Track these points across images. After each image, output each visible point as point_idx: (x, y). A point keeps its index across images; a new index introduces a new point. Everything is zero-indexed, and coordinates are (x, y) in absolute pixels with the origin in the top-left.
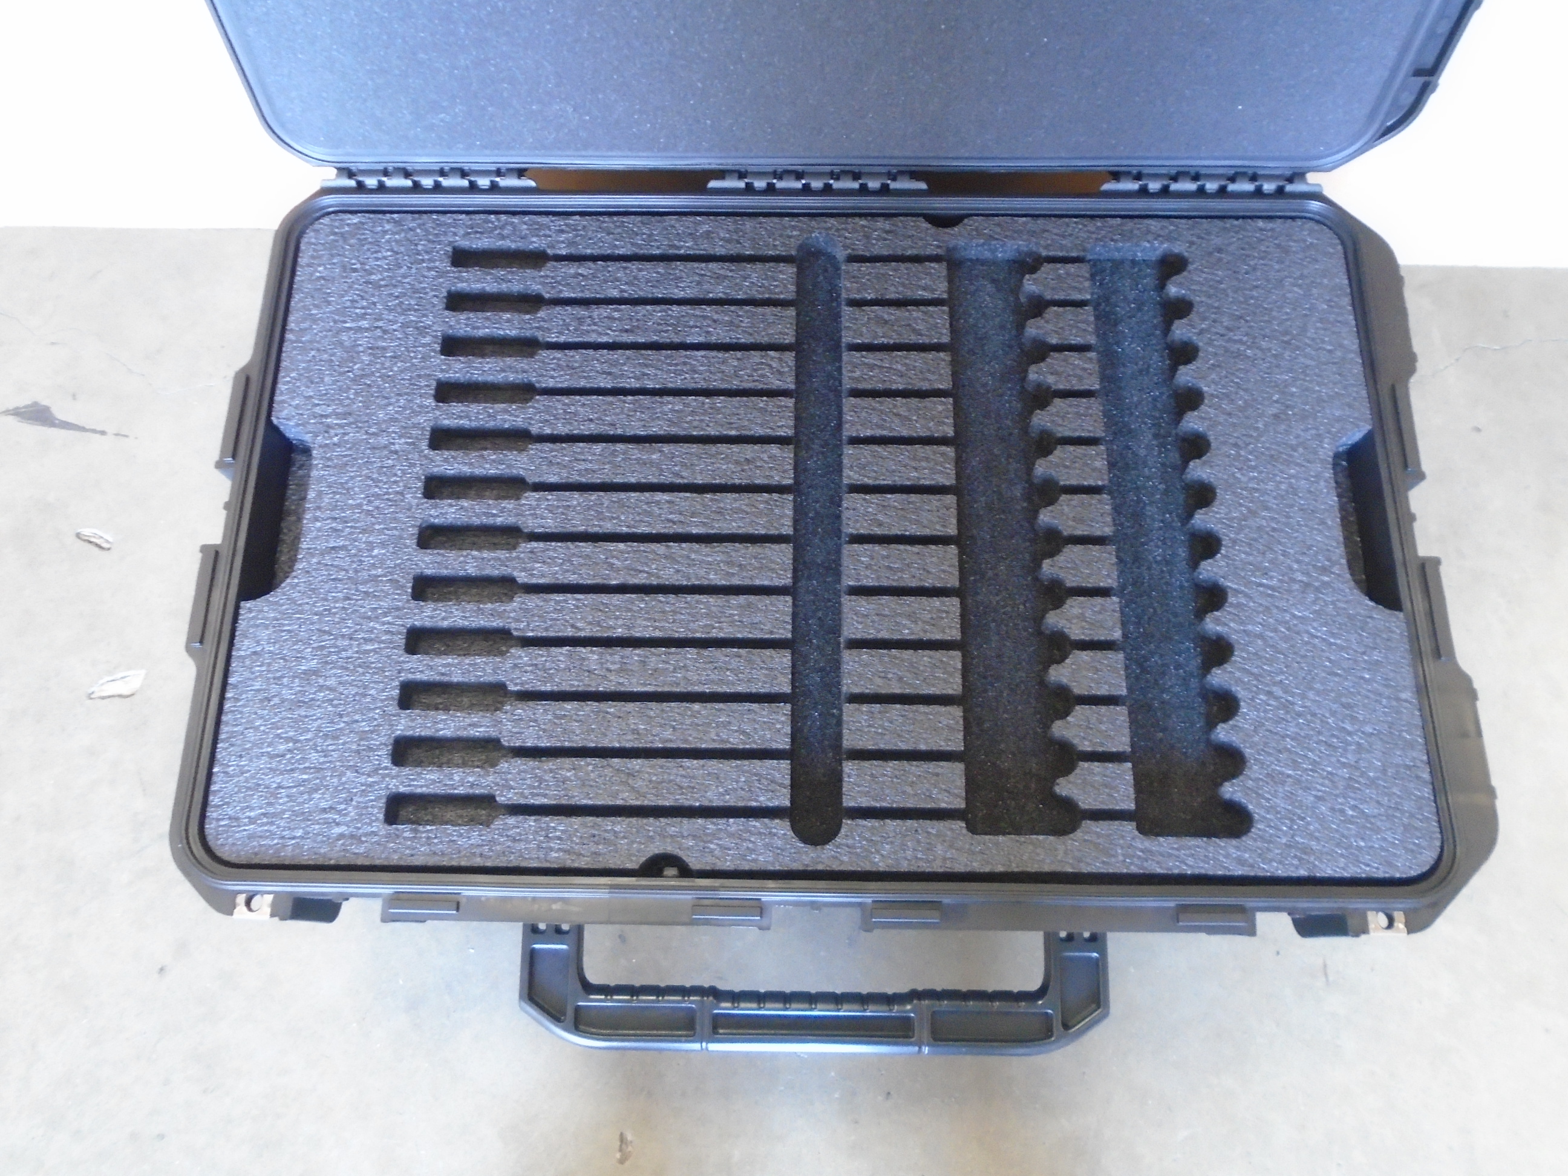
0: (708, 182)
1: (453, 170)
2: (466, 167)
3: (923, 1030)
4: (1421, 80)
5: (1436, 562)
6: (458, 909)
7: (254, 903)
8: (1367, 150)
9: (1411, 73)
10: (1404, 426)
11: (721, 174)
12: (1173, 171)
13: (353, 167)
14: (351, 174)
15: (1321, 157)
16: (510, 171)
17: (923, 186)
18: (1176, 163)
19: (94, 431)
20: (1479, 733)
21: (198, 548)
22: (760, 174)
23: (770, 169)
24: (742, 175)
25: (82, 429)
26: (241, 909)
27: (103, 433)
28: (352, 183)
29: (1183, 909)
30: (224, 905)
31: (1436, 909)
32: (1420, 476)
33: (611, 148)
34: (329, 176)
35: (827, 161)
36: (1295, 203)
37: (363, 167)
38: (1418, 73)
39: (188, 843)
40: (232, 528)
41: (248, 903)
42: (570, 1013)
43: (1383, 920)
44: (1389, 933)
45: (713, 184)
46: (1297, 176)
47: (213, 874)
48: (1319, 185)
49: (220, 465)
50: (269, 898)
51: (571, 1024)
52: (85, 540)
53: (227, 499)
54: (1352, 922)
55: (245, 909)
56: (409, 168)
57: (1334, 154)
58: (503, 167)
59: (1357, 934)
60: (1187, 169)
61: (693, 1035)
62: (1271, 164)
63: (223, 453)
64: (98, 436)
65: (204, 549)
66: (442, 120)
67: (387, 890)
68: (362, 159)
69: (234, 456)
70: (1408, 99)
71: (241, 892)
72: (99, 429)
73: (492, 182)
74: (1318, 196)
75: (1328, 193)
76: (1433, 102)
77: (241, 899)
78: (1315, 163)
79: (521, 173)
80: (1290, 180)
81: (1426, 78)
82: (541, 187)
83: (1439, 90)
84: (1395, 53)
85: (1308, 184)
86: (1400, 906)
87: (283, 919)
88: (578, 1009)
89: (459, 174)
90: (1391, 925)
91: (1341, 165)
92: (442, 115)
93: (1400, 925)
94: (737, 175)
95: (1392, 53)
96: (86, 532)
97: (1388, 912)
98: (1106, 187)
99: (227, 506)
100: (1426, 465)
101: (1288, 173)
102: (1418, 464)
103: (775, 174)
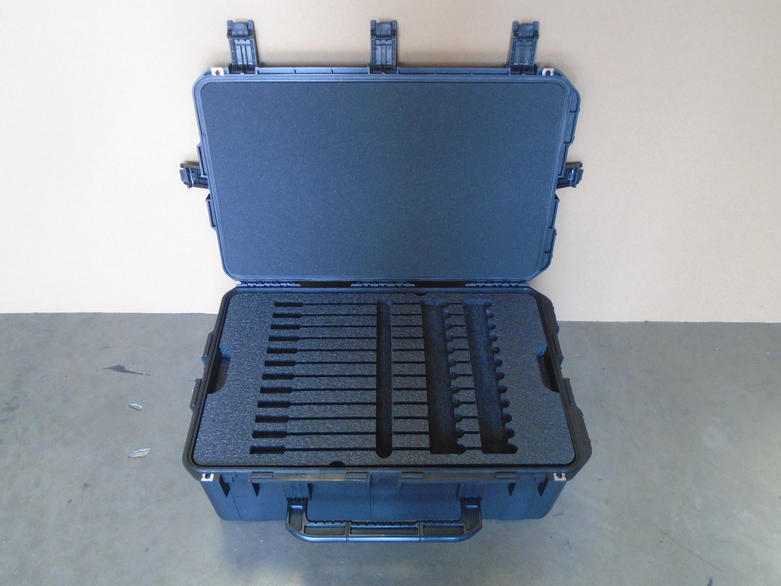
1: (276, 282)
2: (280, 281)
5: (568, 379)
10: (556, 344)
11: (355, 282)
12: (486, 281)
13: (246, 281)
15: (527, 277)
16: (293, 282)
17: (414, 285)
19: (139, 374)
25: (136, 373)
27: (142, 374)
28: (246, 285)
29: (498, 473)
31: (575, 472)
34: (239, 284)
35: (386, 279)
36: (522, 289)
37: (249, 281)
38: (546, 252)
41: (206, 476)
42: (303, 527)
45: (353, 285)
47: (194, 468)
48: (528, 284)
50: (212, 476)
51: (303, 532)
52: (132, 407)
56: (263, 281)
60: (490, 280)
61: (344, 535)
62: (514, 279)
65: (197, 380)
67: (250, 471)
68: (250, 278)
69: (208, 355)
70: (546, 260)
71: (204, 473)
72: (141, 372)
73: (287, 285)
75: (530, 286)
79: (296, 282)
80: (520, 283)
81: (549, 254)
82: (302, 286)
86: (564, 472)
88: (306, 527)
90: (561, 477)
93: (564, 477)
94: (359, 283)
97: (560, 473)
98: (467, 285)
103: (371, 282)
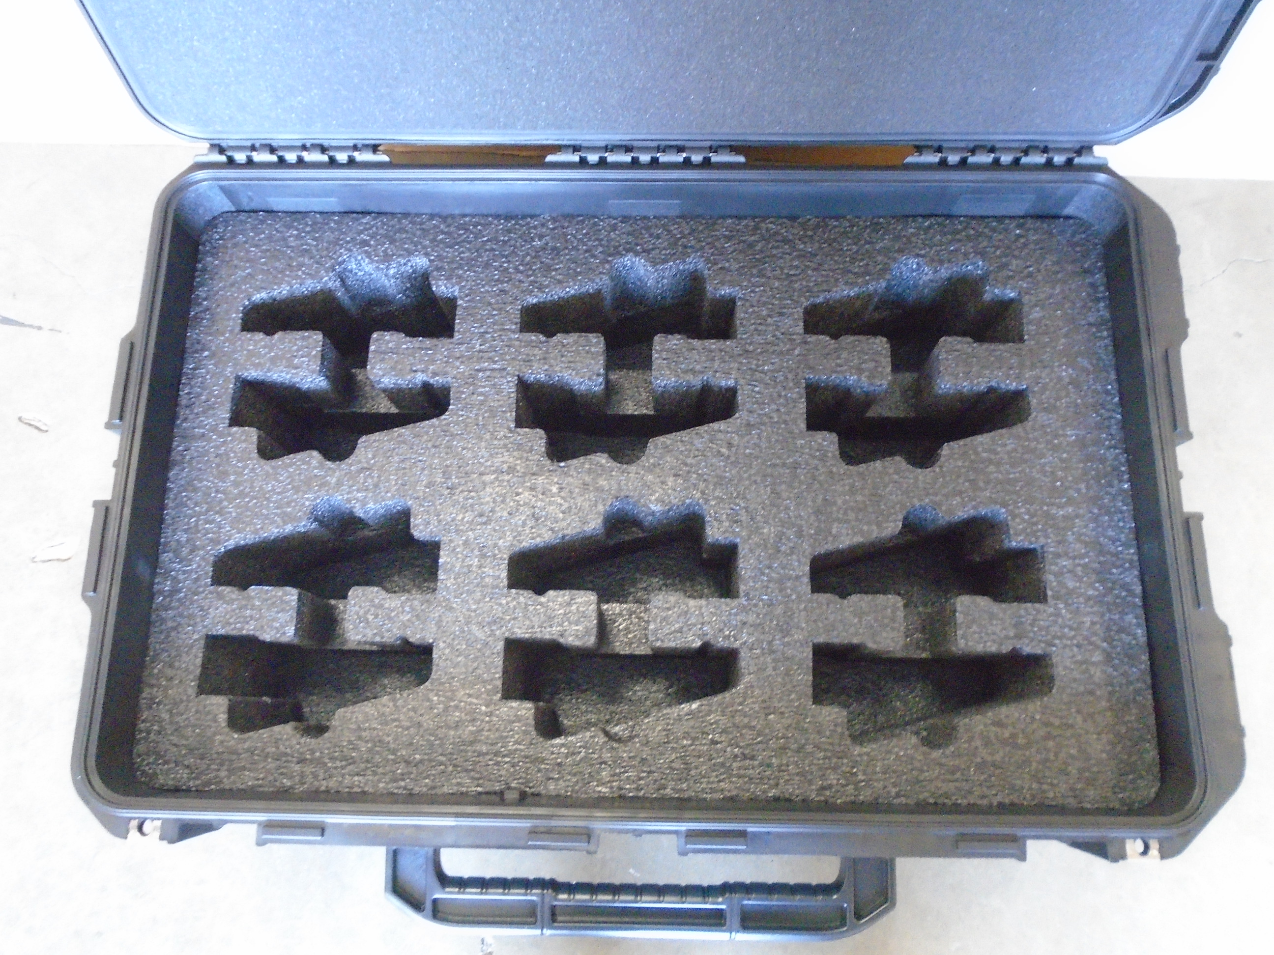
0: (545, 157)
1: (313, 145)
2: (326, 143)
3: (734, 919)
4: (1204, 64)
5: (1199, 517)
6: (322, 835)
7: (147, 827)
8: (1151, 126)
9: (1195, 58)
10: (1175, 390)
11: (556, 149)
12: (972, 145)
13: (224, 144)
14: (222, 150)
15: (1107, 133)
16: (366, 146)
17: (741, 159)
18: (975, 137)
19: (31, 326)
20: (1232, 677)
21: (91, 503)
22: (593, 149)
23: (603, 144)
24: (576, 149)
25: (21, 325)
26: (134, 834)
27: (39, 328)
28: (223, 158)
29: (963, 838)
30: (119, 830)
31: (1187, 838)
32: (1188, 436)
33: (456, 126)
34: (202, 152)
35: (654, 137)
36: (1083, 175)
37: (232, 143)
38: (1202, 57)
39: (87, 775)
40: (121, 485)
41: (140, 828)
42: (428, 905)
43: (1139, 846)
44: (1145, 860)
45: (550, 158)
46: (1084, 149)
47: (110, 803)
48: (1105, 159)
49: (109, 426)
50: (158, 823)
51: (430, 913)
52: (26, 423)
53: (115, 457)
54: (1111, 850)
55: (138, 834)
56: (275, 144)
57: (1119, 130)
58: (360, 143)
59: (1115, 860)
60: (984, 143)
61: (535, 923)
62: (1061, 138)
63: (111, 417)
64: (35, 331)
65: (96, 504)
66: (300, 103)
67: (262, 817)
68: (231, 136)
69: (121, 418)
70: (1191, 81)
71: (135, 818)
72: (36, 324)
73: (349, 157)
74: (1103, 168)
75: (1112, 165)
76: (1214, 84)
77: (134, 824)
78: (1101, 138)
79: (375, 148)
80: (1079, 152)
81: (1210, 63)
82: (395, 162)
83: (1220, 72)
84: (1182, 41)
85: (1094, 157)
86: (1156, 835)
87: (172, 841)
88: (435, 901)
89: (319, 149)
90: (1145, 852)
91: (1125, 139)
92: (300, 98)
93: (1154, 852)
94: (571, 150)
95: (1178, 40)
96: (26, 416)
97: (1146, 840)
98: (909, 159)
99: (116, 464)
100: (1194, 424)
101: (1078, 146)
102: (1187, 426)
103: (606, 149)
